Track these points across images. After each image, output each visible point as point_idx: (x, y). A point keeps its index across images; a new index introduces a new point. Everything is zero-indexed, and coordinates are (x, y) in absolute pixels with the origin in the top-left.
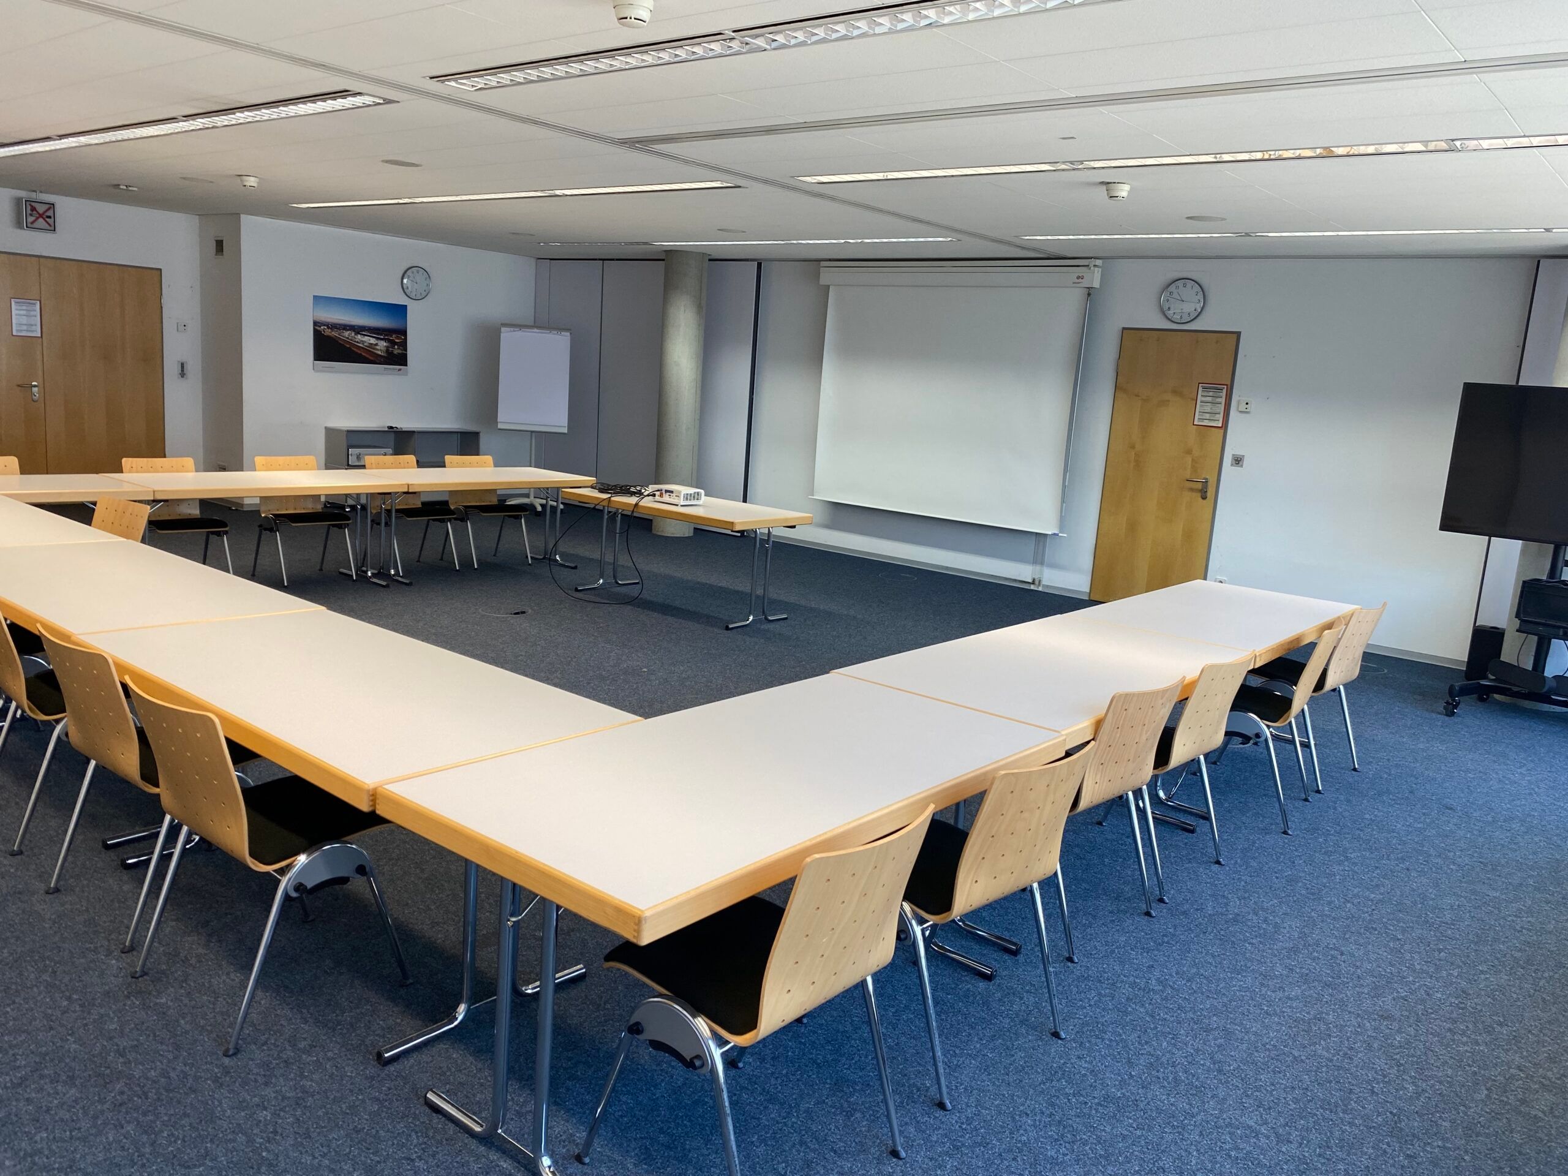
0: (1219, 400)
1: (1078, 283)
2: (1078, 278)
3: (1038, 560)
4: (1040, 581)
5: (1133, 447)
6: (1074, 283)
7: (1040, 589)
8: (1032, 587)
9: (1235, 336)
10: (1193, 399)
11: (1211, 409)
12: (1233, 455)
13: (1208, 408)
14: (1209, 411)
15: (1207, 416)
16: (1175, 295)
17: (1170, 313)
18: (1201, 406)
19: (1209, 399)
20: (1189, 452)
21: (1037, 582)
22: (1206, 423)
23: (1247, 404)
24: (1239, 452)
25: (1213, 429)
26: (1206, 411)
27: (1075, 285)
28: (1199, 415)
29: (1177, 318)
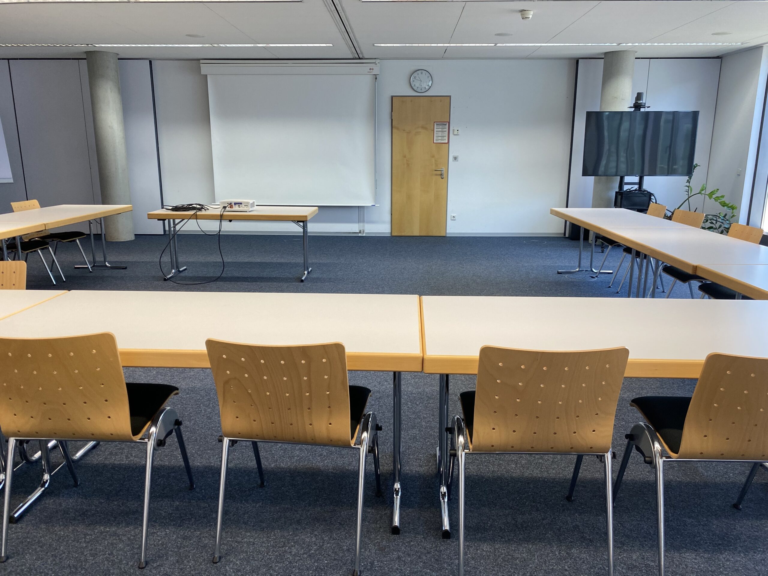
0: (445, 130)
1: (371, 72)
2: (370, 69)
3: (361, 220)
4: (363, 231)
5: (405, 157)
6: (368, 72)
7: (364, 235)
8: (360, 235)
9: (449, 97)
10: (432, 131)
11: (442, 134)
12: (453, 156)
13: (440, 134)
14: (440, 135)
15: (440, 138)
16: (417, 78)
17: (415, 88)
18: (436, 133)
19: (440, 130)
20: (433, 157)
21: (362, 232)
22: (439, 141)
23: (458, 131)
24: (456, 155)
25: (444, 144)
26: (439, 135)
27: (369, 73)
28: (436, 138)
29: (419, 90)
